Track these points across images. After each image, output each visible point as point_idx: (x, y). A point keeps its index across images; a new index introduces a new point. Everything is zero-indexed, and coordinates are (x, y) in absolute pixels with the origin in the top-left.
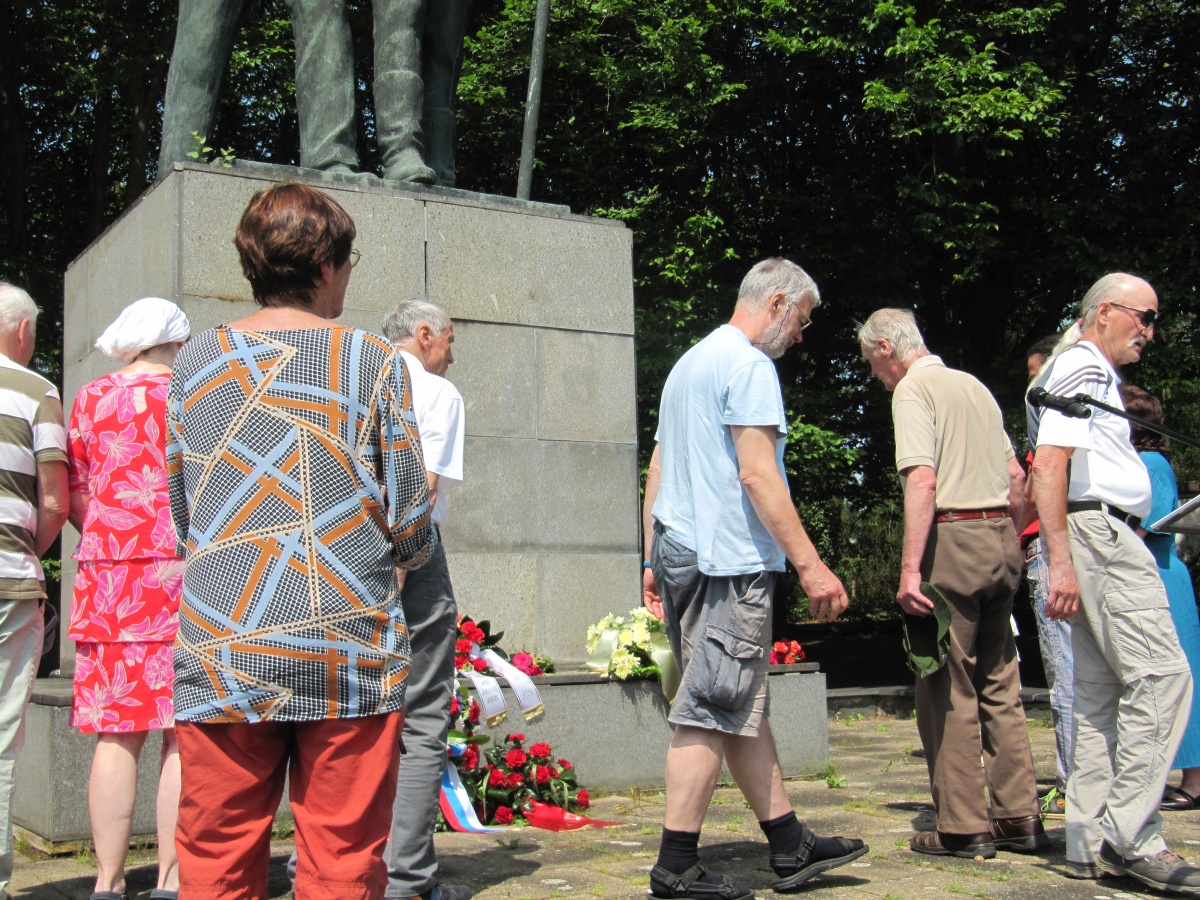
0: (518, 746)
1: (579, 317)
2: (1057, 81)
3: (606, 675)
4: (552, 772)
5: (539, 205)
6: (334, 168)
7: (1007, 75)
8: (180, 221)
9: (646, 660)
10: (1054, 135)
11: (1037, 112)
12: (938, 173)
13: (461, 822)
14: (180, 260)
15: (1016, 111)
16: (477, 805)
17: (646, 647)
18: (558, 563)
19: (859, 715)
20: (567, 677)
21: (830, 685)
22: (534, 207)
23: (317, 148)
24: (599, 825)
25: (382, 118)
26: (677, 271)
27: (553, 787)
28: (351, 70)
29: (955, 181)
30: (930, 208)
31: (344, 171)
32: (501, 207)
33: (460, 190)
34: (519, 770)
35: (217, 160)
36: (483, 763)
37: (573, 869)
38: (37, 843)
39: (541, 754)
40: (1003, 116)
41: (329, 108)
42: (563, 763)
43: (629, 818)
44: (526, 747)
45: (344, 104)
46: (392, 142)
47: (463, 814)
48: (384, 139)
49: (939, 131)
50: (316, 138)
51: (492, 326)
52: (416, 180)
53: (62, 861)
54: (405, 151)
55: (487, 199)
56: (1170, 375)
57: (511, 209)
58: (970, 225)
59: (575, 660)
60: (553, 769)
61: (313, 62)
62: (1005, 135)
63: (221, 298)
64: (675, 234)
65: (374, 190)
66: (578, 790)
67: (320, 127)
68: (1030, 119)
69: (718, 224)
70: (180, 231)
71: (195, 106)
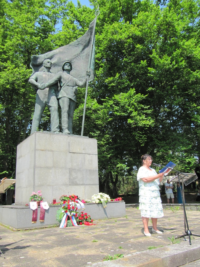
0: (83, 214)
1: (90, 152)
2: (153, 119)
3: (95, 203)
4: (88, 217)
6: (56, 132)
7: (147, 119)
9: (100, 201)
10: (153, 126)
11: (151, 123)
12: (138, 131)
13: (75, 225)
14: (35, 145)
15: (148, 123)
16: (77, 222)
17: (100, 199)
18: (87, 187)
19: (129, 208)
21: (126, 204)
22: (83, 137)
24: (95, 225)
25: (62, 125)
27: (88, 219)
28: (58, 118)
29: (140, 132)
30: (137, 136)
31: (58, 132)
32: (79, 137)
33: (73, 135)
34: (83, 217)
35: (40, 131)
36: (78, 216)
37: (92, 231)
38: (14, 229)
39: (86, 214)
40: (146, 124)
41: (55, 124)
42: (89, 216)
43: (99, 223)
44: (84, 213)
45: (58, 123)
46: (64, 128)
47: (75, 224)
49: (138, 126)
50: (53, 128)
51: (78, 153)
52: (68, 134)
53: (18, 232)
54: (66, 129)
55: (77, 136)
57: (81, 137)
58: (143, 138)
59: (90, 201)
61: (53, 117)
62: (147, 126)
63: (41, 150)
65: (62, 135)
66: (91, 220)
67: (54, 126)
70: (35, 141)
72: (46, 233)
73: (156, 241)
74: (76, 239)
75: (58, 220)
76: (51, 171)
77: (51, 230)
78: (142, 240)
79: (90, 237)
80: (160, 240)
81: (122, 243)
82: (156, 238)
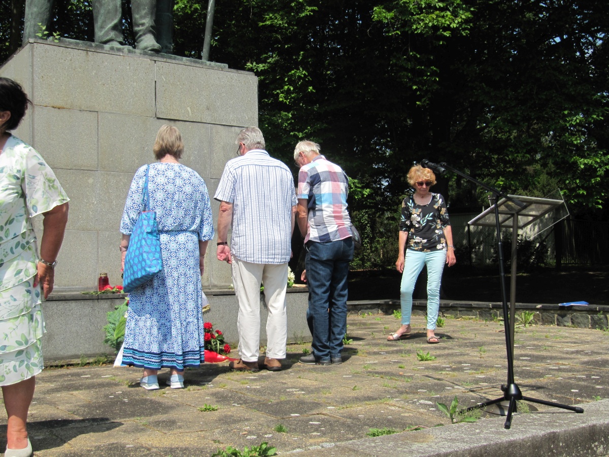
1: (231, 119)
2: (470, 7)
4: (212, 336)
5: (213, 63)
6: (111, 43)
7: (445, 4)
8: (32, 69)
10: (466, 34)
11: (458, 23)
12: (411, 51)
14: (33, 87)
15: (448, 23)
19: (370, 313)
20: (221, 292)
22: (210, 64)
23: (103, 32)
25: (135, 18)
26: (285, 97)
27: (212, 343)
29: (418, 56)
30: (406, 70)
31: (116, 45)
32: (193, 64)
33: (173, 56)
35: (51, 38)
39: (208, 327)
40: (441, 25)
41: (109, 12)
42: (218, 332)
45: (116, 11)
46: (140, 31)
48: (136, 29)
49: (409, 32)
50: (102, 27)
51: (188, 123)
52: (152, 50)
54: (147, 35)
55: (187, 60)
56: (520, 152)
57: (198, 65)
58: (425, 78)
59: (227, 284)
60: (213, 334)
62: (442, 34)
63: (53, 107)
64: (284, 79)
65: (130, 55)
66: (224, 345)
67: (104, 21)
68: (455, 27)
69: (305, 74)
70: (32, 73)
71: (41, 8)
72: (65, 381)
73: (406, 415)
74: (152, 402)
75: (109, 343)
76: (91, 181)
77: (84, 373)
78: (361, 410)
79: (198, 398)
80: (422, 410)
81: (292, 415)
82: (410, 407)
